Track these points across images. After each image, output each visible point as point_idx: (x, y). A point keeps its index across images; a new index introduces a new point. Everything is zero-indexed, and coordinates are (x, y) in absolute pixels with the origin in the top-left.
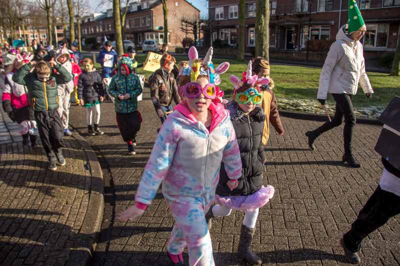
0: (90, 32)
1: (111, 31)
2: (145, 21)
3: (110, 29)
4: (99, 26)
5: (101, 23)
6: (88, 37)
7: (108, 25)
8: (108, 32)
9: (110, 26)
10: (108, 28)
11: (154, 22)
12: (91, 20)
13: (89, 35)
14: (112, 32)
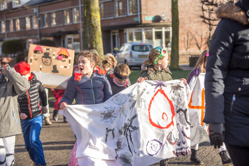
0: (12, 30)
1: (55, 28)
2: (125, 6)
3: (54, 23)
4: (31, 18)
5: (35, 10)
6: (7, 39)
7: (50, 14)
8: (50, 28)
9: (54, 16)
10: (50, 20)
11: (143, 7)
12: (14, 6)
13: (9, 34)
14: (58, 29)
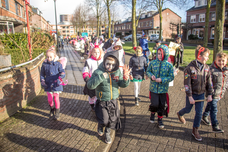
0: (119, 30)
2: (149, 24)
3: (130, 28)
5: (125, 24)
6: (117, 32)
7: (129, 25)
8: (128, 29)
9: (130, 26)
11: (154, 24)
12: (120, 23)
14: (130, 30)
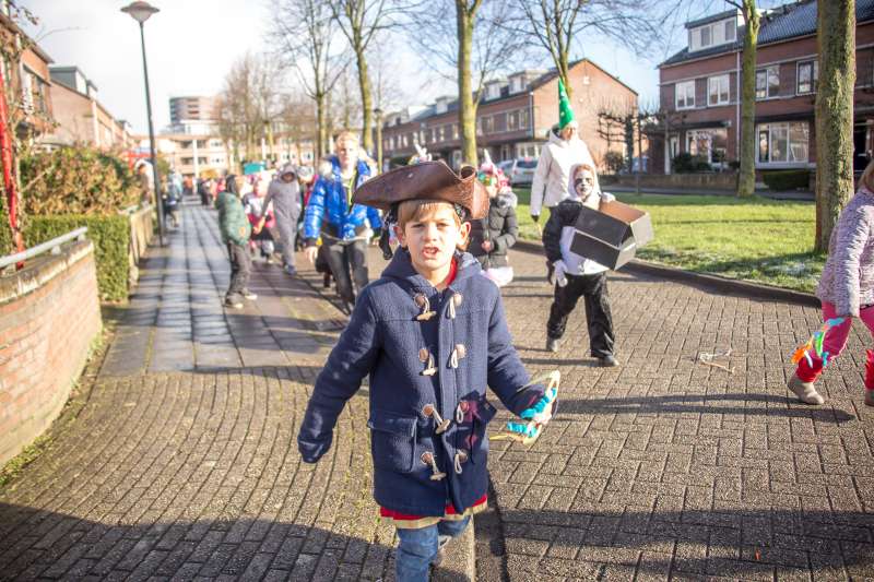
0: (400, 146)
1: (443, 143)
2: (516, 120)
3: (442, 139)
4: (419, 133)
5: (423, 125)
6: (395, 156)
7: (437, 130)
8: (438, 143)
9: (442, 132)
10: (438, 136)
11: (536, 120)
12: (403, 122)
13: (397, 151)
14: (446, 145)
